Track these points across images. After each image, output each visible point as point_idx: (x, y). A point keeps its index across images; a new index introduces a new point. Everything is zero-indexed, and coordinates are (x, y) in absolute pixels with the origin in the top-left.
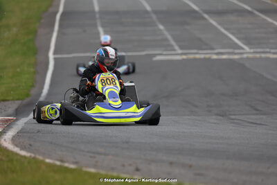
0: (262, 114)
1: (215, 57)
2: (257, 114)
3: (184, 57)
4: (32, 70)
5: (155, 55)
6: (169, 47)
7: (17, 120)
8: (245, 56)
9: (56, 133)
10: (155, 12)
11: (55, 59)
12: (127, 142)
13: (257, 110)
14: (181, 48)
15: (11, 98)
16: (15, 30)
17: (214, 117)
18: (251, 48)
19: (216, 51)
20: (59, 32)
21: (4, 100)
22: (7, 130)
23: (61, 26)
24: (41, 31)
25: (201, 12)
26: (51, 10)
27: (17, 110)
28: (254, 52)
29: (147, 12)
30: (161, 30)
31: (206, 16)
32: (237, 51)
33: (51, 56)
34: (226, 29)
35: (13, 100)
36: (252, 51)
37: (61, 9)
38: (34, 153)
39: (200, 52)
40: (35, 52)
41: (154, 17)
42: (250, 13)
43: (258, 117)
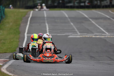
0: (113, 60)
1: (94, 36)
2: (111, 60)
3: (81, 36)
4: (18, 40)
5: (69, 35)
6: (75, 32)
7: (9, 61)
8: (106, 36)
9: (26, 66)
10: (70, 18)
11: (27, 36)
12: (55, 71)
13: (111, 59)
14: (80, 32)
15: (8, 52)
16: (11, 24)
17: (93, 61)
18: (109, 33)
19: (95, 34)
20: (30, 25)
21: (5, 53)
22: (5, 65)
23: (30, 23)
24: (22, 25)
25: (89, 18)
26: (26, 16)
27: (10, 57)
28: (110, 35)
29: (66, 18)
30: (72, 25)
31: (91, 20)
32: (103, 34)
33: (26, 35)
34: (99, 25)
35: (9, 52)
36: (109, 34)
37: (31, 16)
38: (15, 74)
39: (88, 34)
40: (19, 33)
41: (69, 20)
42: (109, 19)
43: (111, 61)
